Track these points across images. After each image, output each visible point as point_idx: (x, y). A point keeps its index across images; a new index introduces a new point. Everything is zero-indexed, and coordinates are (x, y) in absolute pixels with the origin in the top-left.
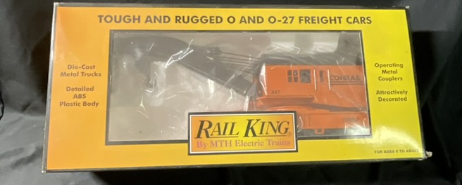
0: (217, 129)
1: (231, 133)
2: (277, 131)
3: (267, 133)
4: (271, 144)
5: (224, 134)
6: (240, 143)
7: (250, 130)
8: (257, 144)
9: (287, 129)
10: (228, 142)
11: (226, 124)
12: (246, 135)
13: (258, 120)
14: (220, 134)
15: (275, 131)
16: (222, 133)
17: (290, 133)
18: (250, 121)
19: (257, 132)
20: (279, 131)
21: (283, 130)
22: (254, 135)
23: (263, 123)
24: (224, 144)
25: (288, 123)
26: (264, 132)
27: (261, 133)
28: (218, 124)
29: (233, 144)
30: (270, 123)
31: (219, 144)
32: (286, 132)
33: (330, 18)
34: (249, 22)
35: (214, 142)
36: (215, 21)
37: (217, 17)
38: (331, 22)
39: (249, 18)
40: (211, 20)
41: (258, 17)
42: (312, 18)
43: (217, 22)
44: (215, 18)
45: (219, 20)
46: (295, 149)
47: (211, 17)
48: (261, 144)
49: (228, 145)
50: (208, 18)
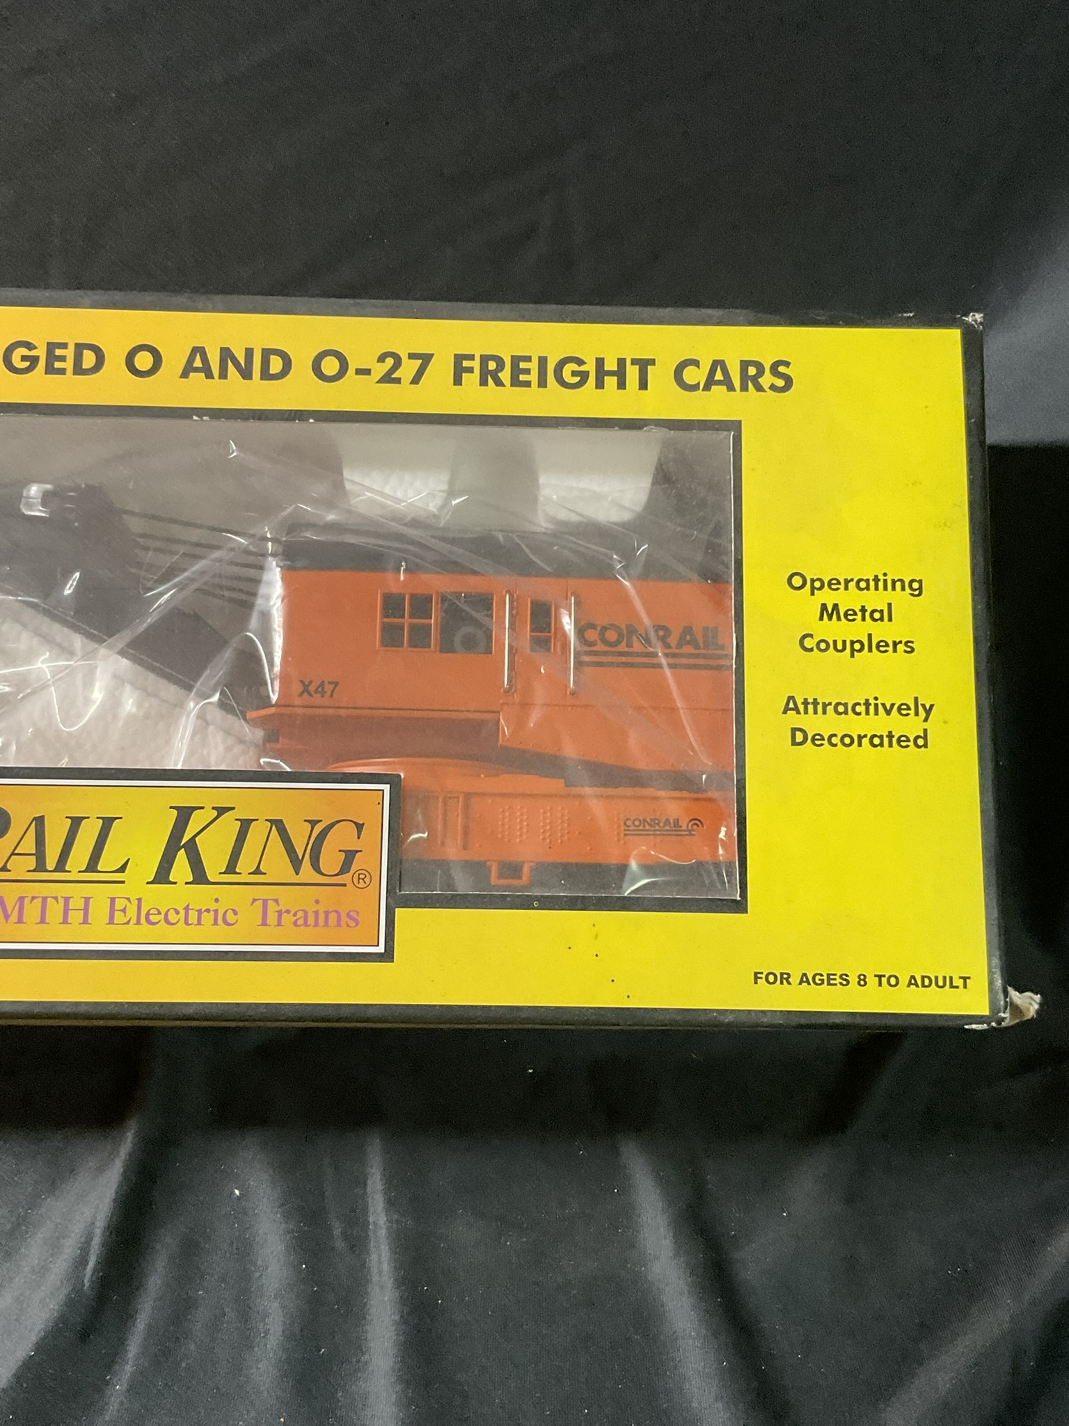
0: (29, 845)
1: (92, 866)
2: (306, 863)
3: (257, 871)
4: (272, 918)
5: (60, 867)
6: (132, 912)
7: (182, 854)
8: (208, 918)
9: (350, 856)
10: (76, 903)
11: (76, 822)
12: (162, 876)
13: (221, 811)
14: (41, 866)
15: (296, 864)
16: (51, 861)
17: (363, 876)
18: (184, 814)
19: (214, 865)
20: (315, 865)
21: (331, 859)
22: (200, 877)
23: (245, 824)
24: (55, 910)
25: (360, 827)
26: (246, 863)
27: (231, 868)
28: (39, 821)
29: (99, 910)
30: (278, 824)
31: (32, 911)
32: (345, 868)
33: (600, 362)
34: (223, 375)
35: (10, 902)
36: (69, 365)
37: (80, 348)
38: (600, 384)
39: (226, 354)
40: (51, 356)
41: (267, 353)
42: (516, 360)
43: (78, 370)
44: (69, 353)
45: (89, 359)
46: (381, 949)
47: (51, 347)
48: (222, 919)
49: (76, 917)
50: (41, 352)
